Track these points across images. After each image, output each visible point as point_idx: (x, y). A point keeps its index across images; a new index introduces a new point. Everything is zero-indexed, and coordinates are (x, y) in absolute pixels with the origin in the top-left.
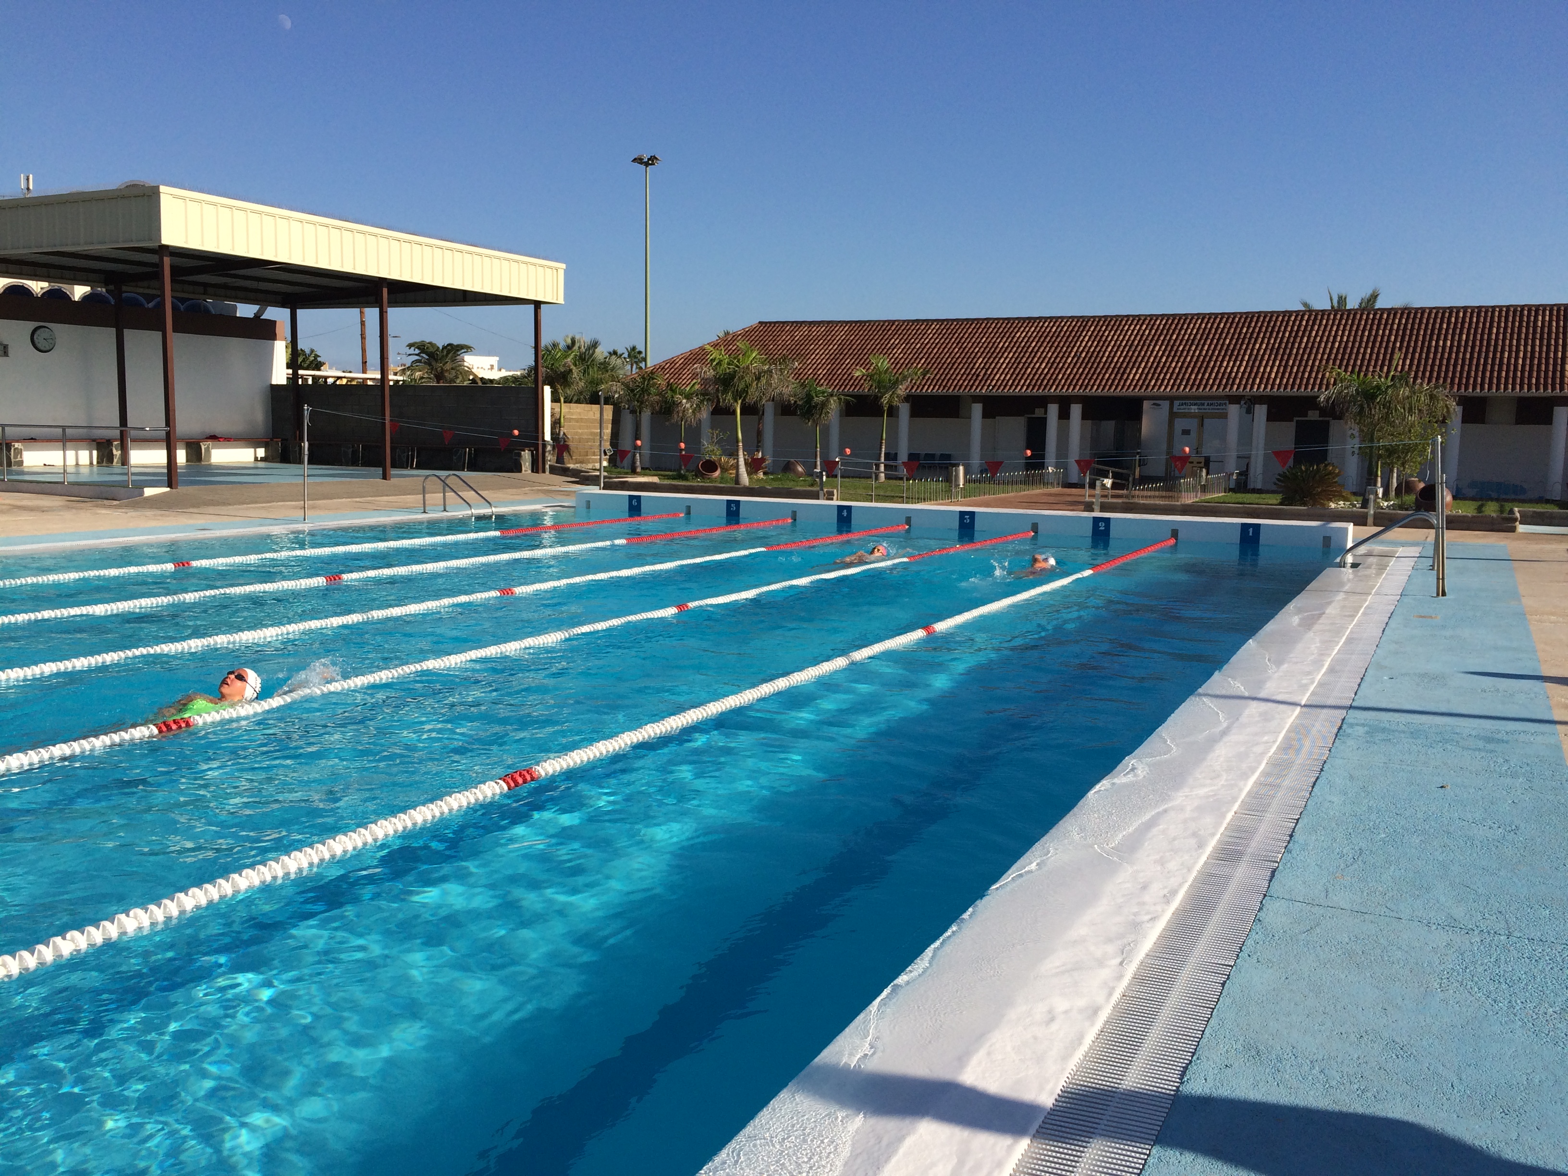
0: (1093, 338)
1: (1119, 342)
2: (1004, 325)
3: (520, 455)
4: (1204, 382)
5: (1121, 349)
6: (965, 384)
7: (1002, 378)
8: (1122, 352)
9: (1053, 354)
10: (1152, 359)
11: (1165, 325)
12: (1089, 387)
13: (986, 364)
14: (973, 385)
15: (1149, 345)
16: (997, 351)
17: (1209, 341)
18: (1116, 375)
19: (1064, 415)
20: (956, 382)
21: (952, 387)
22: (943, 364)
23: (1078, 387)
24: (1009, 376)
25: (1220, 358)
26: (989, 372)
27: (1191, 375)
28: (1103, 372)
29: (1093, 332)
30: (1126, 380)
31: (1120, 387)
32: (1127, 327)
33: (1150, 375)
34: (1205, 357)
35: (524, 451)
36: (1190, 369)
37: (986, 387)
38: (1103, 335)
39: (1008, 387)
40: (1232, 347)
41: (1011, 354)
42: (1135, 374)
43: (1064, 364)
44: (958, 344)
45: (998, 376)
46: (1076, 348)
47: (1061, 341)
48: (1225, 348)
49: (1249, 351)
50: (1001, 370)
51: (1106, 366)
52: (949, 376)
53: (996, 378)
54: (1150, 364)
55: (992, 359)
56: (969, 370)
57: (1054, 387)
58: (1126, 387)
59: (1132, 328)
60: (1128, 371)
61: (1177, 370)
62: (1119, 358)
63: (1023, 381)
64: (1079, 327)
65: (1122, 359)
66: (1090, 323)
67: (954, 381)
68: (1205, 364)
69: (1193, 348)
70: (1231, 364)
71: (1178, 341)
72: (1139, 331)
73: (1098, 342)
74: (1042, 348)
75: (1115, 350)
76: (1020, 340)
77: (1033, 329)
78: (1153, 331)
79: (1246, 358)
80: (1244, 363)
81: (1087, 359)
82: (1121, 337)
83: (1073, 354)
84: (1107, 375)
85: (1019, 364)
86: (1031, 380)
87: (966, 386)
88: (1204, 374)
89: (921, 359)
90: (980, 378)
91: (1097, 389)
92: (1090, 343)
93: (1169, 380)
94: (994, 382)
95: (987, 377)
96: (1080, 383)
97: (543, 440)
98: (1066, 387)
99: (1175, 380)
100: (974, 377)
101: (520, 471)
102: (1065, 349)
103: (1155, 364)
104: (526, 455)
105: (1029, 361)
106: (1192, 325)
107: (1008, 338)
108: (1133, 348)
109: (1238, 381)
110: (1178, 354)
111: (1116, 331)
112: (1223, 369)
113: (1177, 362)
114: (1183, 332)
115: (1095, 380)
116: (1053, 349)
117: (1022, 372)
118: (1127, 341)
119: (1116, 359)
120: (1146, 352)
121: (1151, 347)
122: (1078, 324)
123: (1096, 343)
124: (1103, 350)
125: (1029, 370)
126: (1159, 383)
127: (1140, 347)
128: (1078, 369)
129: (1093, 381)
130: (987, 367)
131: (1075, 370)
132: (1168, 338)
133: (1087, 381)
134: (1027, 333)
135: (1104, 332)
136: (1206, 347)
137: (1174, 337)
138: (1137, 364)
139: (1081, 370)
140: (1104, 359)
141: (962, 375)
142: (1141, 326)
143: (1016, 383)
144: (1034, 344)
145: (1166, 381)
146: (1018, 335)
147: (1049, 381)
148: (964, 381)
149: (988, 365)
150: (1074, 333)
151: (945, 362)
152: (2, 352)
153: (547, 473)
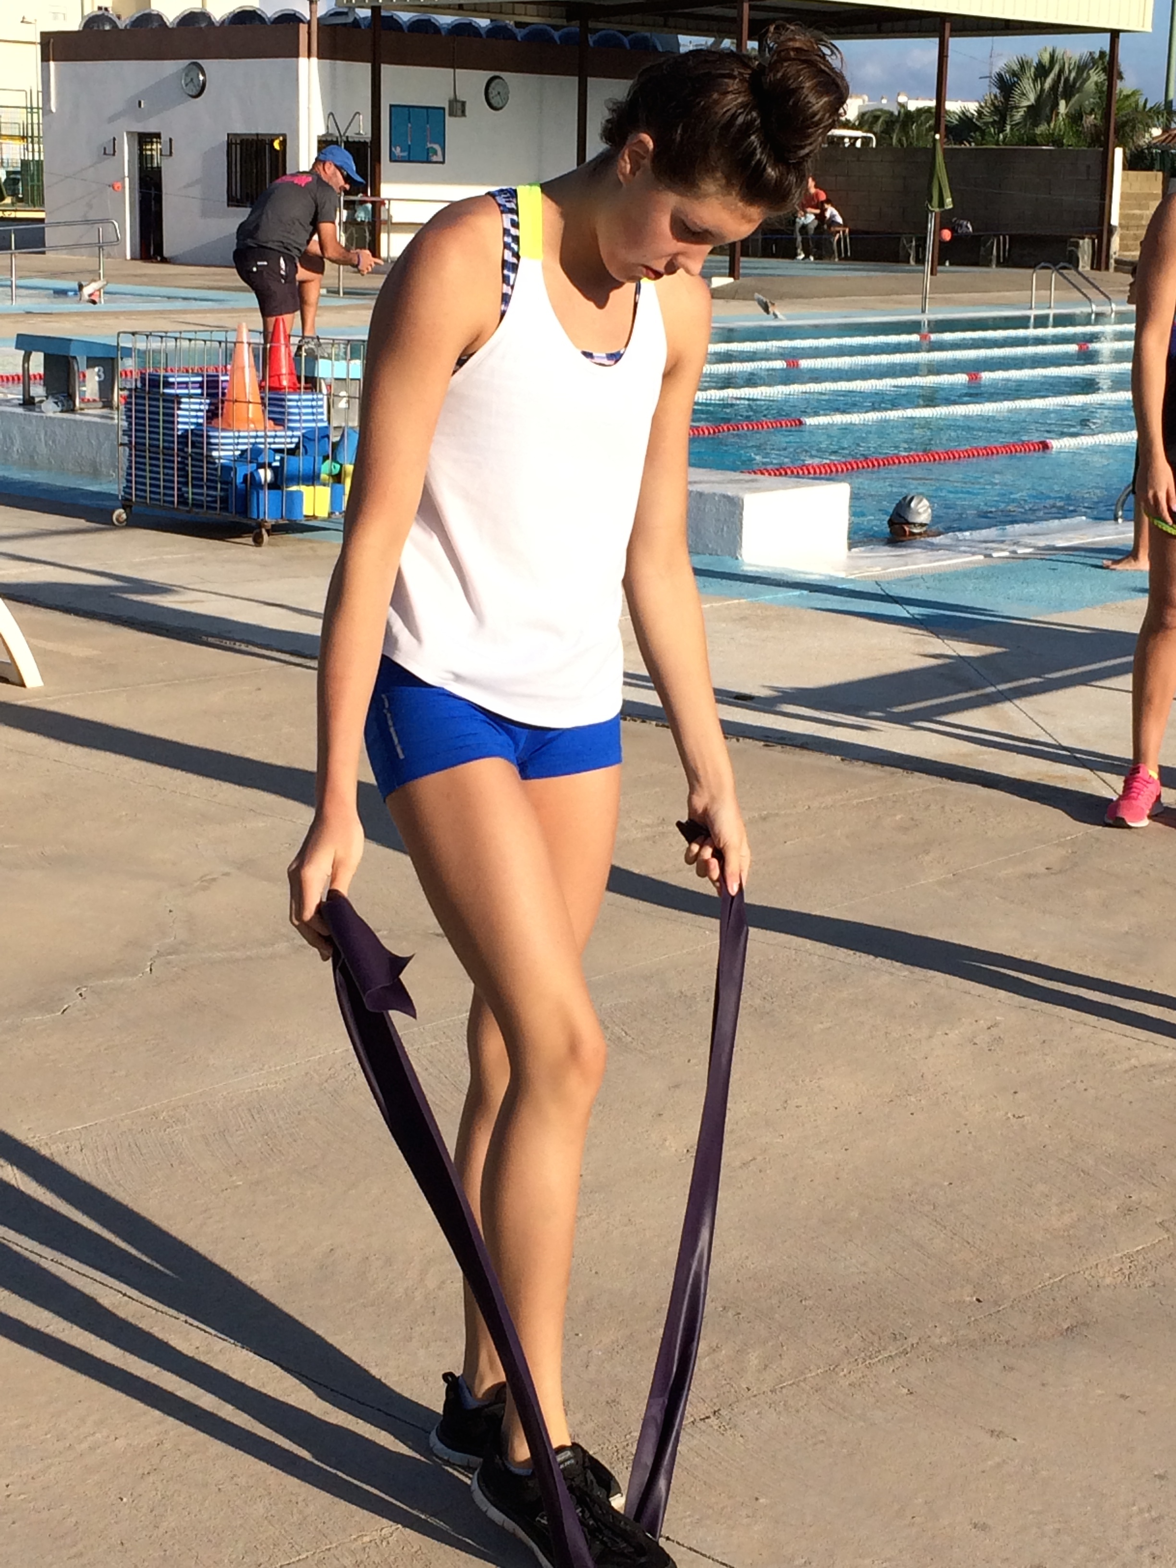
3: (1077, 245)
35: (1083, 238)
97: (1109, 224)
104: (1085, 245)
152: (459, 112)
153: (1112, 269)
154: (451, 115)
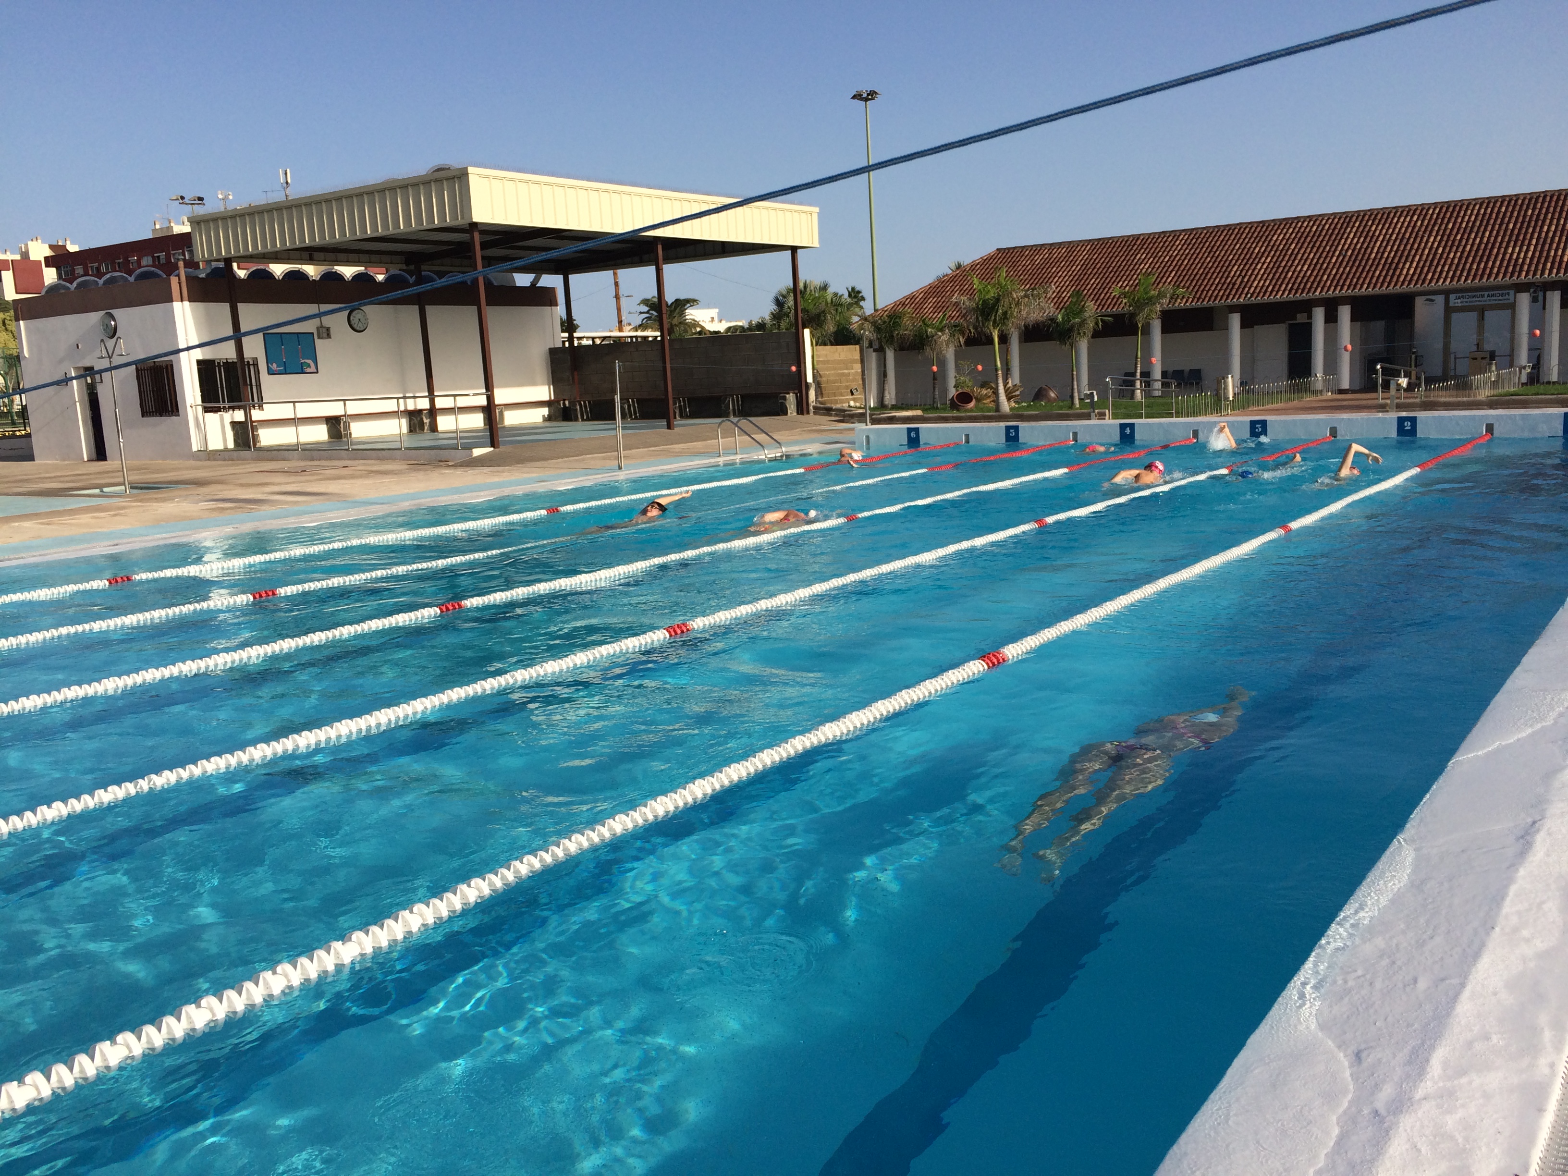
0: (1359, 234)
1: (1388, 236)
2: (1259, 229)
3: (785, 398)
4: (1488, 271)
5: (1391, 243)
6: (1221, 294)
7: (1261, 285)
8: (1392, 247)
9: (1315, 254)
10: (1427, 251)
11: (1438, 214)
12: (1359, 286)
13: (1241, 271)
14: (1229, 294)
15: (1423, 237)
16: (1254, 256)
17: (1490, 228)
18: (1388, 271)
19: (1331, 318)
20: (1211, 292)
21: (1207, 299)
22: (1195, 275)
23: (1346, 287)
24: (1268, 282)
25: (1504, 245)
26: (1246, 280)
27: (1472, 264)
28: (1373, 269)
29: (1358, 228)
30: (1399, 276)
31: (1393, 284)
32: (1396, 219)
33: (1426, 269)
34: (1487, 244)
35: (789, 393)
36: (1471, 259)
37: (1243, 296)
38: (1369, 231)
39: (1268, 294)
40: (1516, 231)
41: (1269, 259)
42: (1409, 269)
43: (1328, 264)
44: (1209, 253)
45: (1256, 282)
46: (1340, 247)
47: (1323, 240)
48: (1509, 232)
49: (1536, 235)
50: (1260, 276)
51: (1376, 263)
52: (1202, 287)
53: (1255, 285)
54: (1424, 257)
55: (1248, 266)
56: (1223, 280)
57: (1319, 289)
58: (1400, 284)
59: (1402, 220)
60: (1401, 266)
61: (1456, 261)
62: (1390, 253)
63: (1284, 286)
64: (1342, 224)
65: (1393, 253)
66: (1354, 219)
67: (1208, 292)
68: (1488, 251)
69: (1473, 236)
70: (1517, 249)
71: (1455, 230)
72: (1410, 222)
73: (1365, 238)
74: (1303, 250)
75: (1384, 244)
76: (1278, 243)
77: (1291, 230)
78: (1426, 222)
79: (1534, 241)
80: (1532, 248)
81: (1353, 257)
82: (1391, 230)
83: (1337, 253)
84: (1378, 272)
85: (1278, 268)
86: (1293, 284)
87: (1222, 297)
88: (1487, 263)
89: (1171, 272)
90: (1236, 286)
91: (1367, 288)
92: (1356, 240)
93: (1448, 272)
94: (1252, 289)
95: (1244, 285)
96: (1348, 283)
97: (806, 383)
98: (1333, 288)
99: (1455, 272)
100: (1231, 286)
101: (786, 413)
102: (1328, 248)
103: (1431, 256)
104: (791, 398)
105: (1289, 264)
106: (1469, 212)
107: (1264, 243)
108: (1405, 241)
109: (1526, 267)
110: (1456, 243)
111: (1384, 225)
112: (1508, 256)
113: (1455, 253)
114: (1459, 220)
115: (1365, 279)
116: (1315, 249)
117: (1282, 277)
118: (1398, 235)
119: (1386, 255)
120: (1419, 245)
121: (1425, 239)
122: (1341, 221)
123: (1362, 239)
124: (1371, 245)
125: (1290, 273)
126: (1436, 276)
127: (1412, 240)
128: (1345, 268)
129: (1362, 280)
130: (1243, 274)
131: (1342, 269)
132: (1443, 227)
133: (1355, 280)
134: (1285, 235)
135: (1371, 226)
136: (1487, 234)
137: (1450, 226)
138: (1411, 258)
139: (1348, 269)
140: (1373, 255)
141: (1217, 285)
142: (1412, 217)
143: (1276, 289)
144: (1293, 245)
145: (1445, 273)
146: (1275, 238)
147: (1313, 283)
148: (1219, 291)
149: (1244, 272)
150: (1336, 231)
151: (1197, 274)
152: (325, 335)
153: (812, 414)
154: (319, 338)
